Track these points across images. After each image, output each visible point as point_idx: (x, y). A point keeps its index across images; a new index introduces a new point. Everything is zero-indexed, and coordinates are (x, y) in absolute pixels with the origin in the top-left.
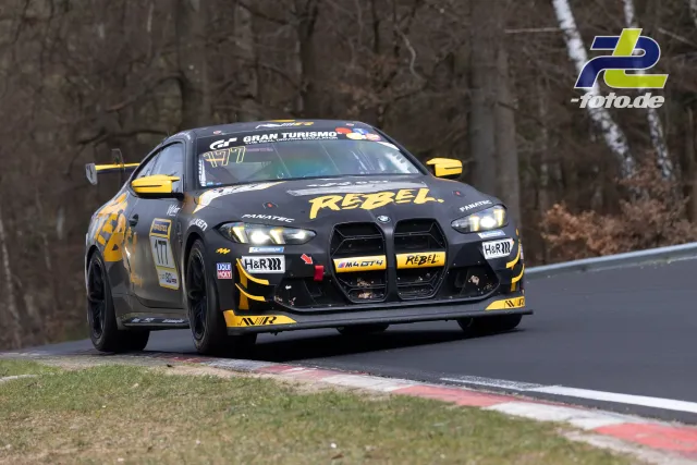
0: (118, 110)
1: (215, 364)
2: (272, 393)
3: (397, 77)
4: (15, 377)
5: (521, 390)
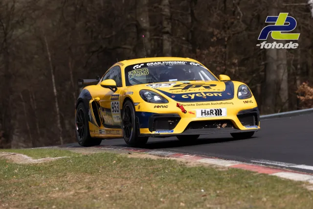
0: (108, 38)
1: (150, 153)
2: (175, 166)
3: (234, 24)
4: (61, 157)
5: (287, 166)
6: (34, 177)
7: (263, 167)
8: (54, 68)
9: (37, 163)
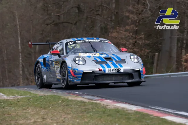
0: (59, 16)
1: (83, 97)
2: (100, 107)
3: (143, 12)
4: (25, 96)
5: (173, 112)
6: (7, 109)
7: (157, 111)
8: (21, 33)
9: (9, 99)
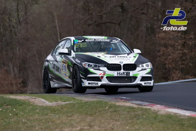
1: (131, 102)
2: (150, 113)
4: (69, 102)
6: (50, 116)
9: (52, 105)
